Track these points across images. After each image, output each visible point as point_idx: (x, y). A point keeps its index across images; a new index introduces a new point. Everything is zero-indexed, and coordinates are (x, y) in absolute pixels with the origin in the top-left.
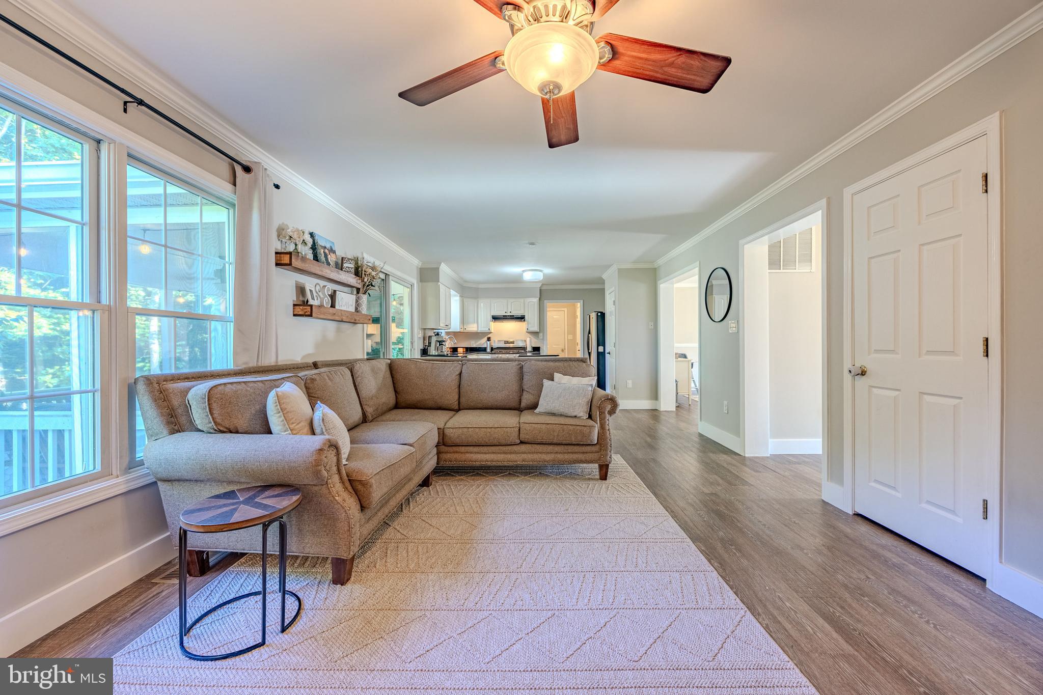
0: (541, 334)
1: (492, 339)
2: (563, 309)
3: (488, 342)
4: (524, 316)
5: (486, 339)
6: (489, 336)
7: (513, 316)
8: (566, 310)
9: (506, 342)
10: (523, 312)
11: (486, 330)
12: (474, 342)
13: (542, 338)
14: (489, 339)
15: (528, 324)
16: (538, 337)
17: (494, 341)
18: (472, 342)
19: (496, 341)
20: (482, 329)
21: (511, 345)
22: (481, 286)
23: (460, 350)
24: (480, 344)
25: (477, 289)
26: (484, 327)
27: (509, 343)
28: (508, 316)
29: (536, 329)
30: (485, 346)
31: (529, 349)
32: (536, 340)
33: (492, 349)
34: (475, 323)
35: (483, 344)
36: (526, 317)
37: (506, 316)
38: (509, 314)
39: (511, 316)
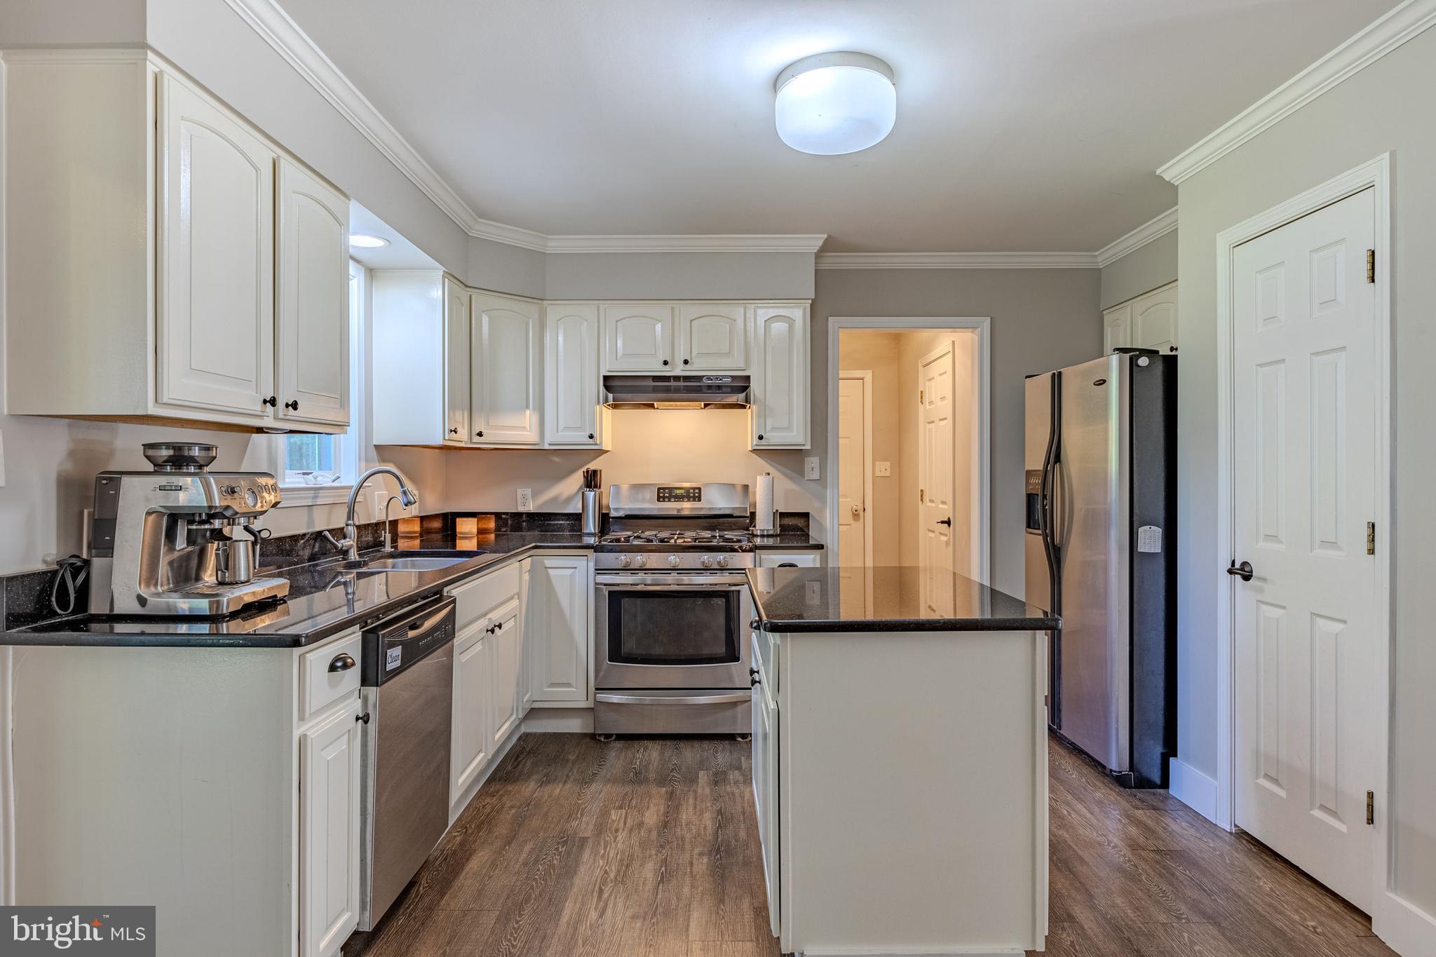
0: (813, 462)
1: (606, 480)
2: (858, 374)
3: (591, 495)
4: (748, 378)
5: (578, 479)
6: (592, 466)
7: (699, 378)
8: (868, 375)
9: (665, 494)
10: (742, 365)
11: (577, 438)
12: (528, 492)
13: (816, 475)
14: (592, 480)
15: (763, 415)
16: (801, 473)
17: (617, 487)
18: (520, 491)
19: (625, 488)
20: (560, 434)
21: (687, 507)
22: (556, 245)
23: (467, 527)
24: (555, 499)
25: (538, 259)
26: (567, 429)
27: (679, 498)
28: (677, 378)
29: (796, 434)
30: (575, 507)
31: (764, 523)
32: (791, 486)
33: (605, 521)
34: (527, 407)
35: (569, 499)
36: (754, 385)
37: (667, 379)
38: (679, 370)
39: (687, 378)
